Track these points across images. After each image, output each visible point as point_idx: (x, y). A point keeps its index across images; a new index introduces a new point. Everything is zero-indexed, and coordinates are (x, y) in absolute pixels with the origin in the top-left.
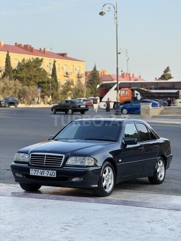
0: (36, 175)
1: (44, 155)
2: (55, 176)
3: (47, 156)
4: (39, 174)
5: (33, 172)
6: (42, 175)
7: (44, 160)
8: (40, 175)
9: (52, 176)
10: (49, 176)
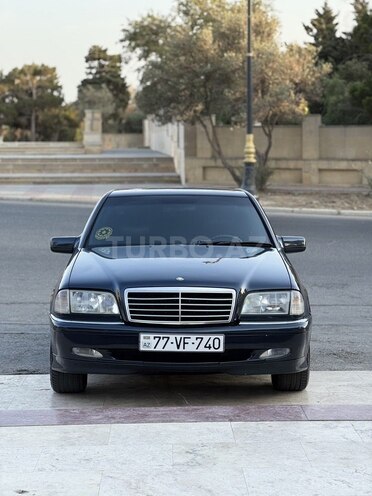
0: (159, 348)
1: (177, 295)
2: (221, 350)
3: (184, 295)
4: (171, 348)
5: (148, 342)
6: (181, 349)
7: (177, 307)
8: (176, 350)
9: (212, 350)
10: (202, 349)
